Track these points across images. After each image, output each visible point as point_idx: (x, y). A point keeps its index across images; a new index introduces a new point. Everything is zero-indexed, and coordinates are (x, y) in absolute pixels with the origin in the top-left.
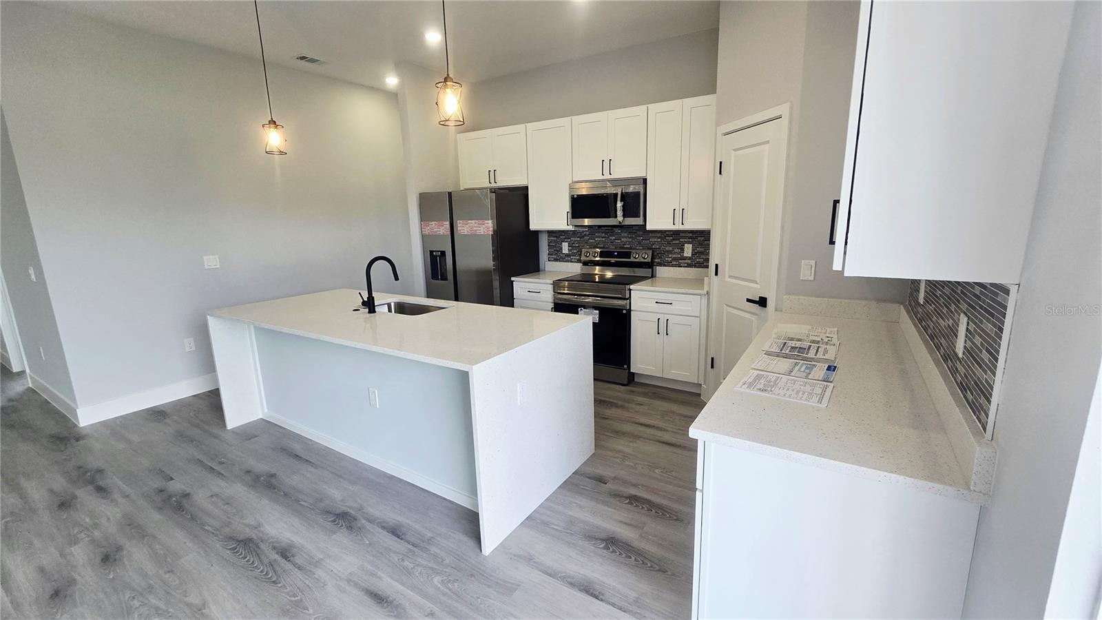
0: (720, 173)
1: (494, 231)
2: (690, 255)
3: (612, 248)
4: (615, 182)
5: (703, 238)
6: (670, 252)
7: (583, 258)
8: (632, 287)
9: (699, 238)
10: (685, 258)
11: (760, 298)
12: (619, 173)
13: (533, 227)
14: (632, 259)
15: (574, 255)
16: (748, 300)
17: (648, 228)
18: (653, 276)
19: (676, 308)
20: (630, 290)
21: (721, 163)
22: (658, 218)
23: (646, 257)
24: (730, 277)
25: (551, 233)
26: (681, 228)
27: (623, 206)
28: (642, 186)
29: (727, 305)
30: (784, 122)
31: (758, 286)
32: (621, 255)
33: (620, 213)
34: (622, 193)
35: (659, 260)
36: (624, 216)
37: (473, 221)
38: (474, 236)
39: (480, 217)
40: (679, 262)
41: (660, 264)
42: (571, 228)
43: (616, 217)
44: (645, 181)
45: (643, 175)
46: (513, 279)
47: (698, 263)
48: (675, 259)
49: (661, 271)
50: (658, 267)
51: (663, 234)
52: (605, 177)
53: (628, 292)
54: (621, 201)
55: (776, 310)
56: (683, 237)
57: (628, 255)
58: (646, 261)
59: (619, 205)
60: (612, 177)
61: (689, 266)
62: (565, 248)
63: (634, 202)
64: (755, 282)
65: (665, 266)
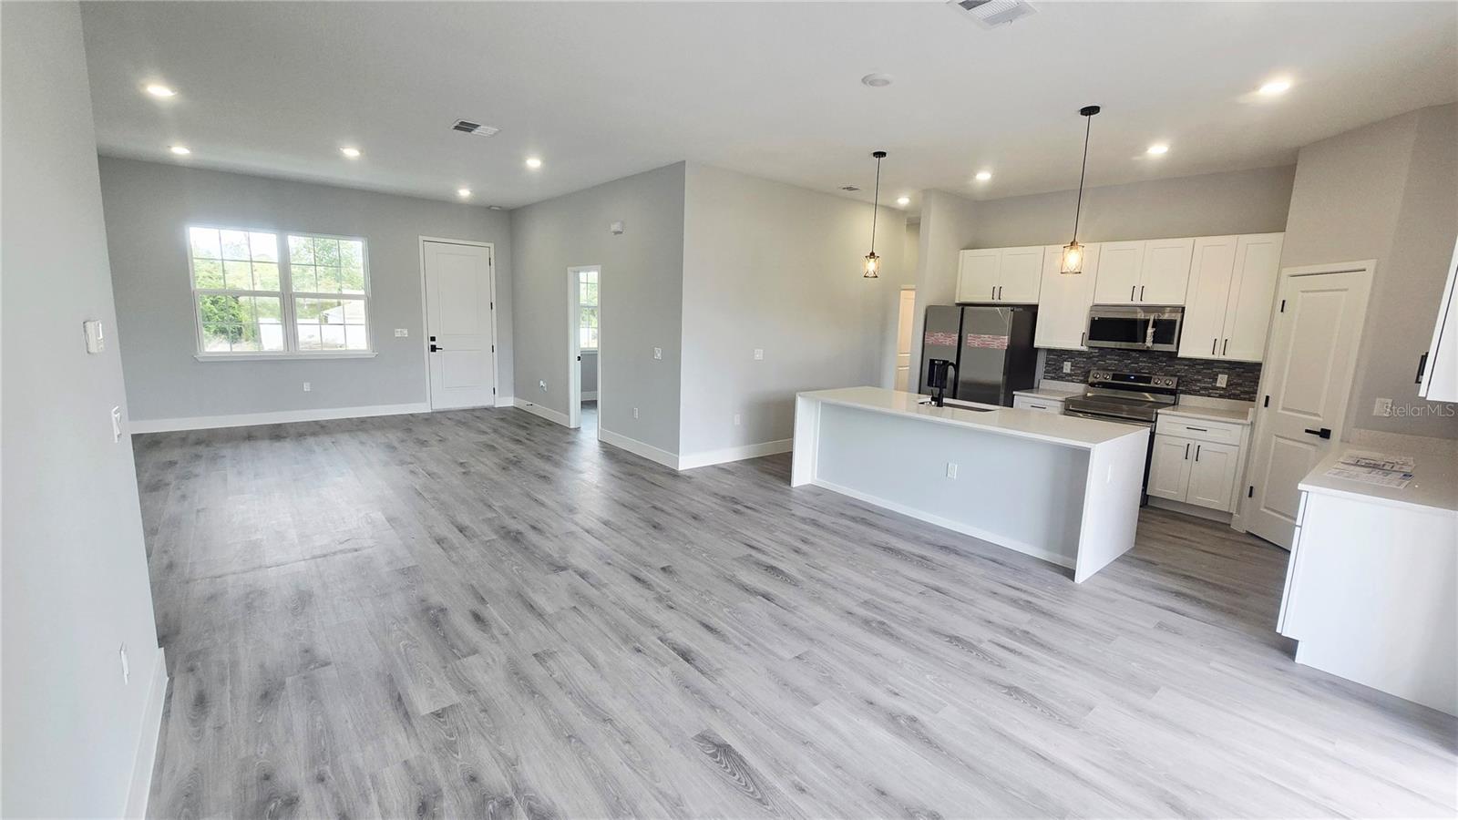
0: (1282, 311)
1: (1008, 346)
2: (1224, 386)
3: (1126, 372)
4: (1147, 309)
5: (1242, 370)
6: (1199, 381)
7: (1091, 379)
8: (1159, 411)
9: (1237, 370)
10: (1218, 388)
11: (1322, 430)
12: (1151, 299)
13: (1036, 345)
14: (1152, 385)
15: (1076, 375)
16: (1307, 431)
17: (1179, 355)
18: (1175, 404)
19: (1210, 435)
20: (1157, 414)
21: (1284, 302)
22: (1193, 345)
23: (1172, 383)
24: (1284, 409)
25: (1050, 351)
26: (1222, 357)
27: (1154, 332)
28: (1179, 315)
29: (1277, 436)
30: (1369, 275)
31: (1321, 419)
32: (1138, 379)
33: (1149, 338)
34: (1154, 320)
35: (1184, 388)
36: (1154, 342)
37: (986, 336)
38: (985, 350)
39: (997, 333)
40: (1210, 391)
41: (1183, 392)
42: (1085, 348)
43: (1144, 341)
44: (1183, 309)
45: (1182, 303)
46: (1014, 393)
47: (1234, 395)
48: (1205, 389)
49: (1185, 399)
50: (1181, 395)
51: (1192, 362)
52: (1134, 303)
53: (1154, 415)
54: (1153, 327)
55: (1342, 441)
56: (1218, 367)
57: (1148, 380)
58: (1169, 387)
59: (1150, 331)
60: (1142, 303)
61: (1221, 396)
62: (1067, 367)
63: (1168, 329)
64: (1319, 416)
65: (1191, 394)
